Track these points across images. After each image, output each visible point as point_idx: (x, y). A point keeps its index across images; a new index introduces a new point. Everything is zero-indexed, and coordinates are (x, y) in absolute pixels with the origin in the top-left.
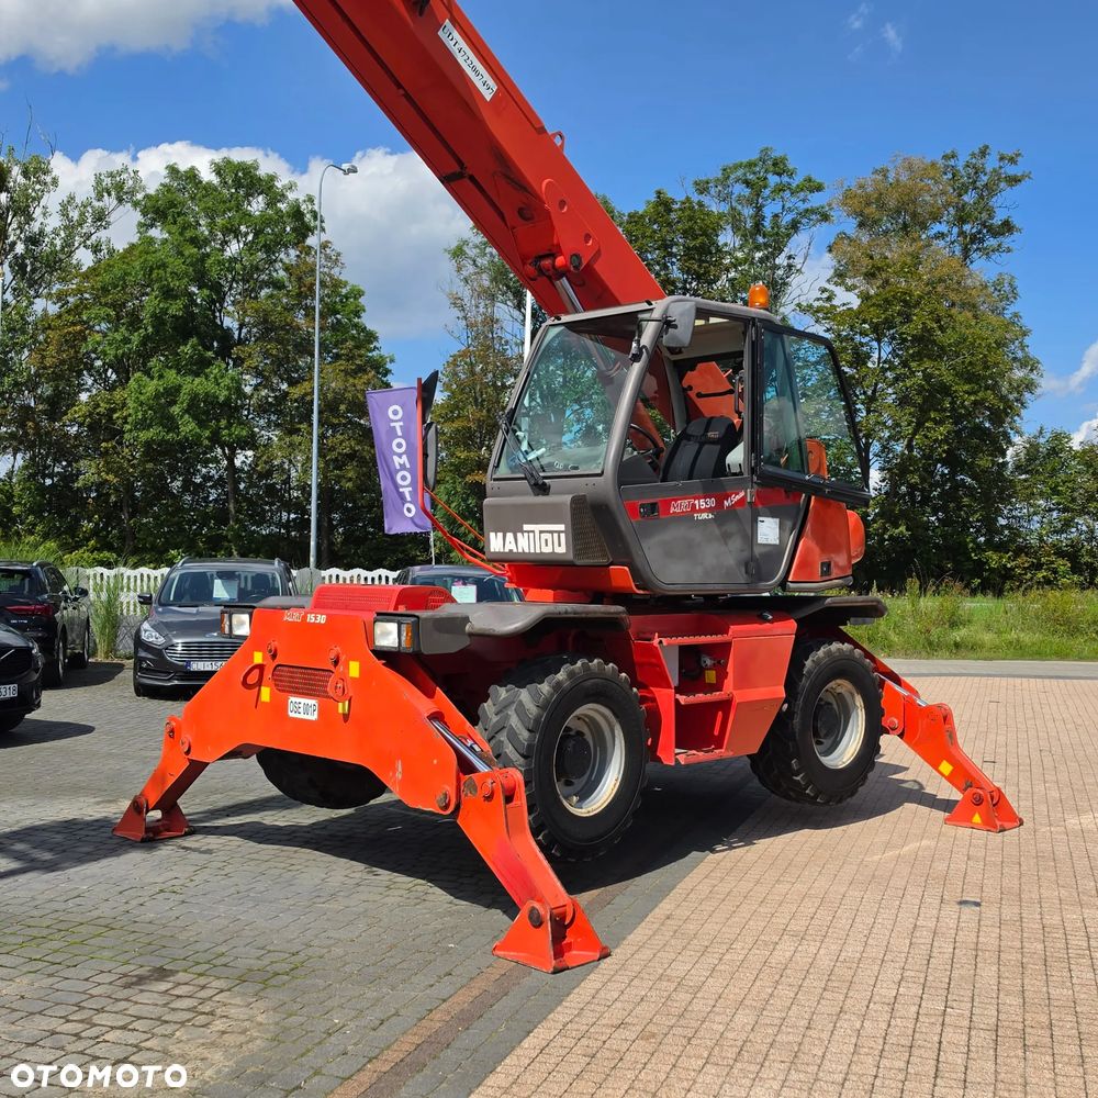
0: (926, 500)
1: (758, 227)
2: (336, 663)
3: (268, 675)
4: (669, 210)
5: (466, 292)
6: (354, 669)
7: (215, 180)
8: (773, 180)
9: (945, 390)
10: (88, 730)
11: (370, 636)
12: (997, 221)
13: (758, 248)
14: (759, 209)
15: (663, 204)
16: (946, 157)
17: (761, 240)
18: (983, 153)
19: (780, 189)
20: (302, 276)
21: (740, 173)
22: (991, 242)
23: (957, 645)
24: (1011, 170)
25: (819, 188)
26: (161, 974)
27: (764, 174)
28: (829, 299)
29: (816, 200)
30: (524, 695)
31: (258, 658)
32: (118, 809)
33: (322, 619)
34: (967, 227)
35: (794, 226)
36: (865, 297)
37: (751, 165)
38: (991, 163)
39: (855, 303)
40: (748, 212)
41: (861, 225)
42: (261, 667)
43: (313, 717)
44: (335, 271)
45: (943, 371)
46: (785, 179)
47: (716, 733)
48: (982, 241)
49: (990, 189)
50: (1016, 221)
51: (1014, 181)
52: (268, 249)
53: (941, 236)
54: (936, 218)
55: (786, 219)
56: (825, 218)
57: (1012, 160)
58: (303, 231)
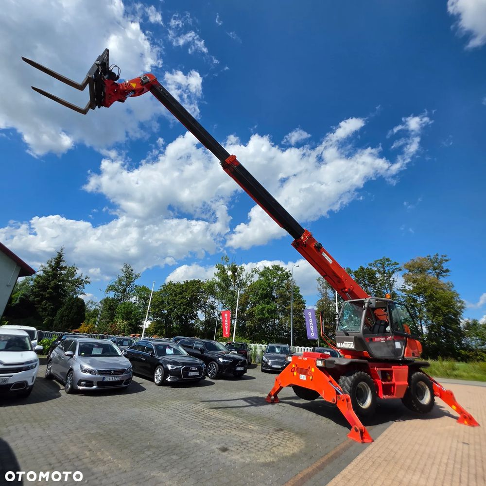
0: (440, 335)
1: (384, 272)
2: (309, 368)
3: (296, 369)
4: (364, 270)
5: (321, 288)
6: (313, 370)
7: (272, 269)
8: (387, 263)
9: (439, 308)
10: (255, 378)
11: (316, 363)
12: (444, 269)
13: (385, 277)
14: (384, 269)
15: (362, 269)
16: (428, 256)
17: (385, 275)
18: (437, 255)
19: (388, 265)
20: (288, 285)
21: (379, 261)
22: (444, 274)
23: (456, 376)
24: (445, 258)
25: (398, 264)
26: (282, 430)
27: (384, 262)
28: (404, 287)
29: (397, 266)
30: (348, 378)
31: (294, 366)
32: (266, 395)
33: (306, 359)
34: (437, 271)
35: (393, 272)
36: (413, 287)
37: (381, 260)
38: (440, 257)
39: (412, 289)
40: (382, 269)
41: (409, 271)
42: (294, 368)
43: (305, 379)
44: (294, 284)
45: (438, 304)
46: (389, 262)
47: (392, 391)
48: (441, 274)
49: (441, 262)
50: (449, 269)
51: (446, 261)
52: (282, 281)
53: (430, 273)
54: (428, 269)
55: (391, 271)
56: (400, 270)
57: (445, 256)
58: (288, 277)
